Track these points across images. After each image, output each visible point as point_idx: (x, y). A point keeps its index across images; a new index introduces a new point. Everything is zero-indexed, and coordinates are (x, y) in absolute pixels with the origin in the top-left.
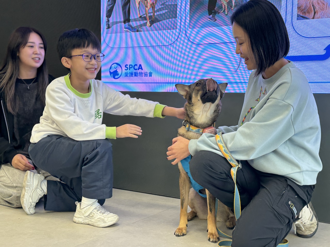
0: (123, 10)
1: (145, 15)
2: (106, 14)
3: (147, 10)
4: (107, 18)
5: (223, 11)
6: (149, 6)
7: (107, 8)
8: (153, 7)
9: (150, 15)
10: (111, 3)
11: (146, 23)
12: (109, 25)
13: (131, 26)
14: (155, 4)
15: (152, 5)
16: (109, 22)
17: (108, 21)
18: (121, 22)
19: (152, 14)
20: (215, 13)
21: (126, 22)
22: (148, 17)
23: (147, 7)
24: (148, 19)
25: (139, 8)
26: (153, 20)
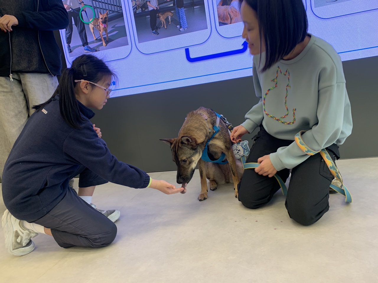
0: (80, 36)
1: (100, 38)
2: (66, 41)
3: (101, 34)
4: (67, 44)
5: (163, 26)
6: (102, 31)
7: (66, 36)
8: (105, 31)
9: (104, 36)
10: (68, 32)
11: (102, 43)
12: (70, 49)
13: (90, 48)
14: (106, 28)
15: (104, 29)
16: (70, 47)
18: (80, 46)
19: (106, 36)
20: (157, 28)
21: (85, 45)
22: (103, 39)
23: (101, 31)
24: (103, 40)
25: (93, 32)
26: (108, 40)
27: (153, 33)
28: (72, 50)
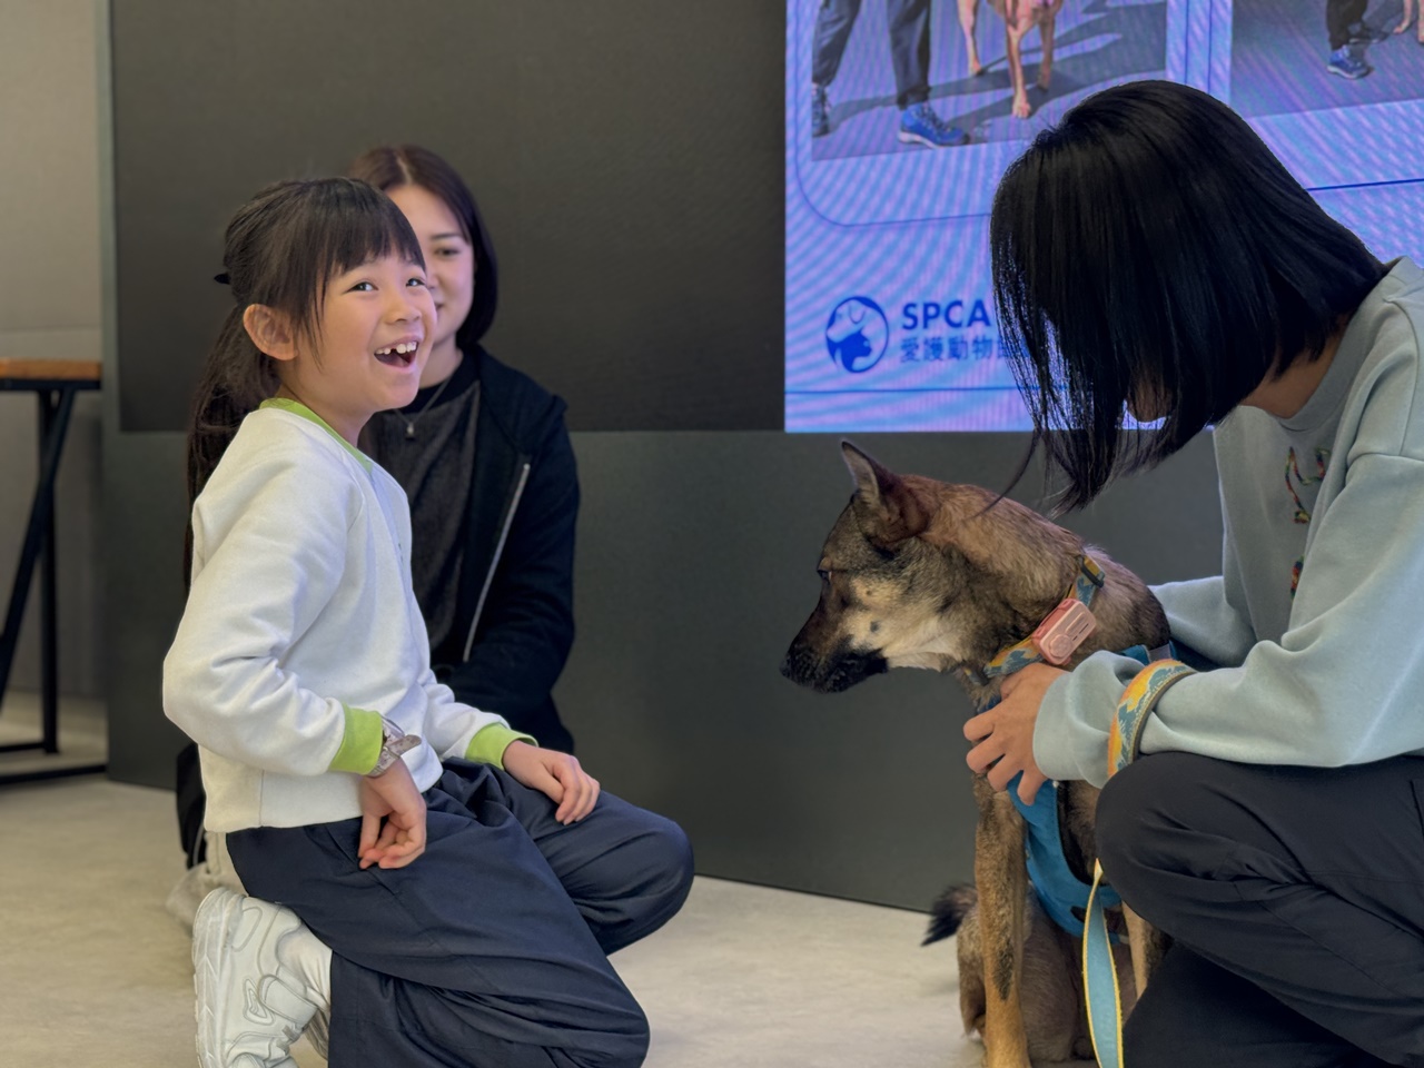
0: (896, 42)
1: (1003, 66)
2: (814, 67)
3: (1015, 41)
4: (814, 86)
6: (1023, 24)
7: (817, 41)
8: (1043, 25)
9: (1026, 60)
10: (835, 16)
11: (1011, 100)
12: (824, 117)
13: (934, 119)
14: (1052, 10)
15: (1040, 15)
16: (823, 105)
17: (822, 99)
18: (885, 102)
19: (1039, 58)
21: (911, 98)
22: (1019, 72)
23: (1015, 26)
24: (1019, 80)
25: (973, 30)
26: (1046, 85)
27: (1337, 64)
28: (832, 120)
